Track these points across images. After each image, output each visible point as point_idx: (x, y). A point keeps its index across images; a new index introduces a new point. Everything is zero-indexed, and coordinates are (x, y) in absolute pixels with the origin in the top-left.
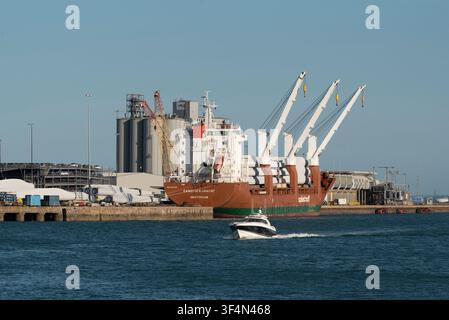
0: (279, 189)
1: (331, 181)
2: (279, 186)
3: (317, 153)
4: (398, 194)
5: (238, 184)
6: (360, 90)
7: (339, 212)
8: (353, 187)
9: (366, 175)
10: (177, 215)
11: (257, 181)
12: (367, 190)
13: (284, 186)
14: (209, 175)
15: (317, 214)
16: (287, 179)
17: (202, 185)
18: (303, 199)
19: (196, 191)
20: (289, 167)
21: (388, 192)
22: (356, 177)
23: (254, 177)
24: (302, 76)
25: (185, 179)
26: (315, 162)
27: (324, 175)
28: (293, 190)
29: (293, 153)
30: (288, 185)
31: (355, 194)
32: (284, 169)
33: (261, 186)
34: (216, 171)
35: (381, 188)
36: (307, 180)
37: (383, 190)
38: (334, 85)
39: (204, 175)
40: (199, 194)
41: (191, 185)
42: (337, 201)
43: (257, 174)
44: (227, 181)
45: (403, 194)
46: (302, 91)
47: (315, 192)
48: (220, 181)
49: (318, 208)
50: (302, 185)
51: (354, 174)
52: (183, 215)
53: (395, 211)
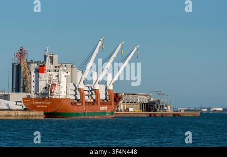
0: (89, 103)
1: (120, 98)
2: (89, 101)
3: (112, 83)
4: (163, 106)
5: (64, 99)
6: (136, 48)
7: (128, 116)
8: (138, 102)
9: (146, 96)
10: (21, 116)
11: (76, 98)
12: (147, 104)
13: (92, 101)
14: (47, 94)
15: (111, 117)
16: (94, 97)
17: (44, 99)
18: (103, 108)
19: (40, 103)
20: (95, 90)
21: (157, 105)
22: (140, 97)
23: (75, 95)
24: (101, 40)
25: (34, 96)
26: (111, 87)
27: (116, 95)
28: (97, 103)
29: (97, 83)
30: (94, 100)
31: (139, 106)
32: (93, 91)
33: (78, 100)
34: (51, 92)
35: (154, 103)
36: (106, 97)
37: (155, 103)
38: (120, 45)
39: (45, 94)
40: (41, 104)
41: (37, 99)
42: (128, 109)
43: (76, 94)
44: (58, 97)
45: (166, 106)
46: (102, 48)
47: (110, 104)
48: (54, 97)
49: (112, 113)
50: (103, 100)
51: (139, 95)
52: (25, 116)
53: (161, 115)
